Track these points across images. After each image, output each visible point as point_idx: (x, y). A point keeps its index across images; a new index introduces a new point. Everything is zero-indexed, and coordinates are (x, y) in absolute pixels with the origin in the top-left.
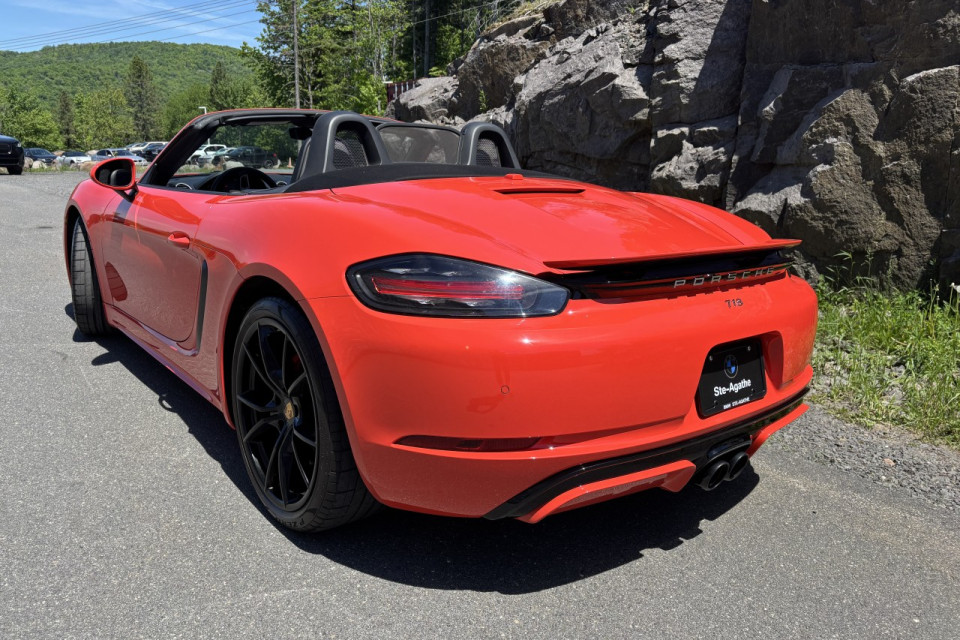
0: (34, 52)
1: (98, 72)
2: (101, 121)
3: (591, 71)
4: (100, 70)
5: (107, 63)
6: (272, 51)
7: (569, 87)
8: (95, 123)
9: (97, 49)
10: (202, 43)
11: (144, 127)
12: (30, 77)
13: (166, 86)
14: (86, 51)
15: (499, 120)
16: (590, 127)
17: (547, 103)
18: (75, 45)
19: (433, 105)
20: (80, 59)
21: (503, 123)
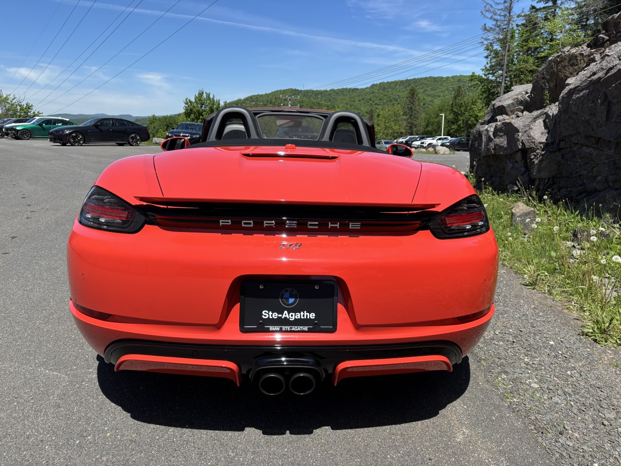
0: (367, 88)
1: (397, 97)
2: (388, 124)
3: (611, 69)
4: (398, 96)
5: (403, 91)
6: (490, 76)
7: (593, 83)
8: (384, 126)
9: (398, 84)
10: (458, 75)
11: (411, 127)
12: (362, 102)
13: (433, 103)
14: (393, 85)
15: (549, 112)
16: (607, 115)
17: (574, 97)
18: (388, 82)
19: (512, 104)
20: (390, 90)
21: (551, 114)
